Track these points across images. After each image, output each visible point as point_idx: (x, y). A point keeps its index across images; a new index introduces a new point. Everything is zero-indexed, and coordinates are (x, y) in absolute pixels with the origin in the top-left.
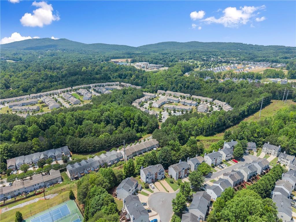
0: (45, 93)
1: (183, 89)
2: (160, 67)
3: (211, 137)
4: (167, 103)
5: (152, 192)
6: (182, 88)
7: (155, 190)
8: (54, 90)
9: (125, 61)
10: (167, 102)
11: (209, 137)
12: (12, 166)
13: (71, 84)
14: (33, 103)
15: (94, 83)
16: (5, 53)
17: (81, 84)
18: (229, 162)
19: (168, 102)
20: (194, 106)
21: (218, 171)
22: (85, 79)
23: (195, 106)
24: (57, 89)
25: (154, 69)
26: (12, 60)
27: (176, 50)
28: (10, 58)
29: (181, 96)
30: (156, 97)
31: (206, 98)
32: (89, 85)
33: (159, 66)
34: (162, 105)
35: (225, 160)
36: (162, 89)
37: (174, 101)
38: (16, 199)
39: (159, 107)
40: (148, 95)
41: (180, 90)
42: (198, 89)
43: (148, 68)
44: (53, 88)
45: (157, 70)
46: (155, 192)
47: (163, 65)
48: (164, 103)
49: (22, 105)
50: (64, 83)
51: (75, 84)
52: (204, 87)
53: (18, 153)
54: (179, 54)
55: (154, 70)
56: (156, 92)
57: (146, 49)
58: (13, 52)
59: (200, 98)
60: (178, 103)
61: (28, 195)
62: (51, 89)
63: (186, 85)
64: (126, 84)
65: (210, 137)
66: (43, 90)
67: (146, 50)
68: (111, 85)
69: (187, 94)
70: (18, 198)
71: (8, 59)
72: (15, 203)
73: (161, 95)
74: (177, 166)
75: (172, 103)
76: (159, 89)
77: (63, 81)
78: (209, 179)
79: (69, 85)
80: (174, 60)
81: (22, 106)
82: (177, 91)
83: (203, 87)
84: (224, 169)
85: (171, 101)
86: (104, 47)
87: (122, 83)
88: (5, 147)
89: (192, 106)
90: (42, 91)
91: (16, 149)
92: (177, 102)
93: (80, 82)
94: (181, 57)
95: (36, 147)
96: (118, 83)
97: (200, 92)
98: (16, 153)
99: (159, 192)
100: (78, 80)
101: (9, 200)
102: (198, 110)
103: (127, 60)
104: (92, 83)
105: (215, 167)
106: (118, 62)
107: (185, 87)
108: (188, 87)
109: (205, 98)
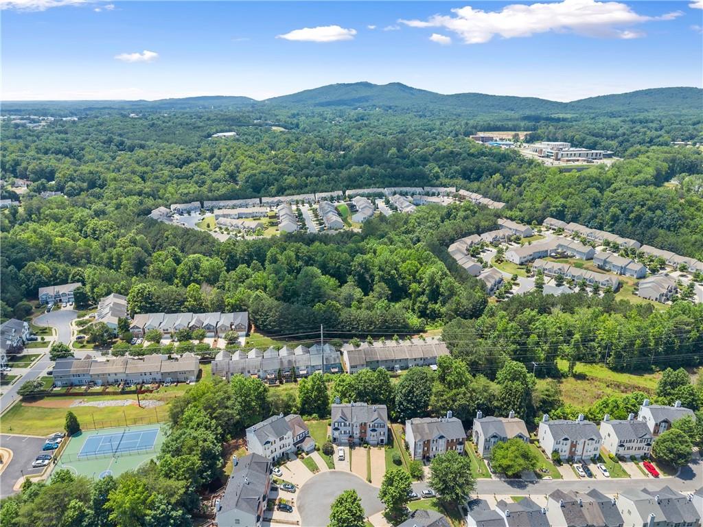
0: (289, 198)
1: (621, 224)
2: (597, 157)
3: (632, 376)
4: (553, 257)
5: (331, 465)
6: (618, 220)
7: (341, 466)
8: (308, 193)
9: (511, 138)
10: (553, 254)
11: (625, 374)
12: (138, 328)
13: (345, 184)
14: (257, 215)
15: (396, 185)
16: (278, 114)
17: (366, 185)
18: (629, 467)
19: (558, 253)
20: (632, 275)
21: (566, 479)
22: (378, 174)
23: (635, 276)
24: (314, 192)
25: (578, 160)
26: (282, 127)
27: (684, 112)
28: (281, 123)
29: (607, 243)
30: (532, 236)
31: (687, 259)
32: (381, 190)
33: (597, 153)
34: (533, 259)
35: (613, 454)
36: (560, 215)
37: (575, 254)
38: (107, 390)
39: (522, 264)
40: (509, 227)
41: (612, 225)
42: (668, 228)
43: (559, 156)
44: (306, 190)
45: (585, 163)
46: (336, 470)
47: (609, 152)
48: (543, 255)
49: (237, 216)
50: (333, 180)
51: (355, 184)
52: (692, 225)
53: (160, 306)
54: (690, 122)
55: (577, 163)
56: (540, 223)
57: (591, 108)
58: (292, 112)
59: (666, 255)
60: (587, 259)
61: (128, 389)
62: (303, 191)
63: (632, 212)
64: (471, 193)
65: (629, 375)
66: (288, 192)
67: (591, 111)
68: (433, 194)
69: (627, 240)
70: (110, 389)
71: (276, 126)
72: (101, 396)
73: (551, 231)
74: (426, 425)
75: (568, 259)
76: (552, 216)
77: (331, 176)
78: (518, 490)
79: (341, 185)
80: (657, 140)
81: (238, 218)
82: (601, 228)
83: (688, 226)
84: (593, 479)
85: (569, 253)
86: (479, 102)
87: (462, 192)
88: (139, 290)
89: (628, 275)
90: (286, 193)
91: (157, 298)
92: (584, 259)
93: (366, 182)
94: (687, 133)
95: (190, 301)
96: (453, 190)
97: (672, 239)
98: (156, 306)
99: (347, 474)
100: (362, 177)
101: (98, 388)
102: (637, 290)
103: (517, 135)
104: (390, 185)
105: (566, 466)
106: (491, 139)
107: (629, 220)
108: (639, 219)
109: (680, 260)
